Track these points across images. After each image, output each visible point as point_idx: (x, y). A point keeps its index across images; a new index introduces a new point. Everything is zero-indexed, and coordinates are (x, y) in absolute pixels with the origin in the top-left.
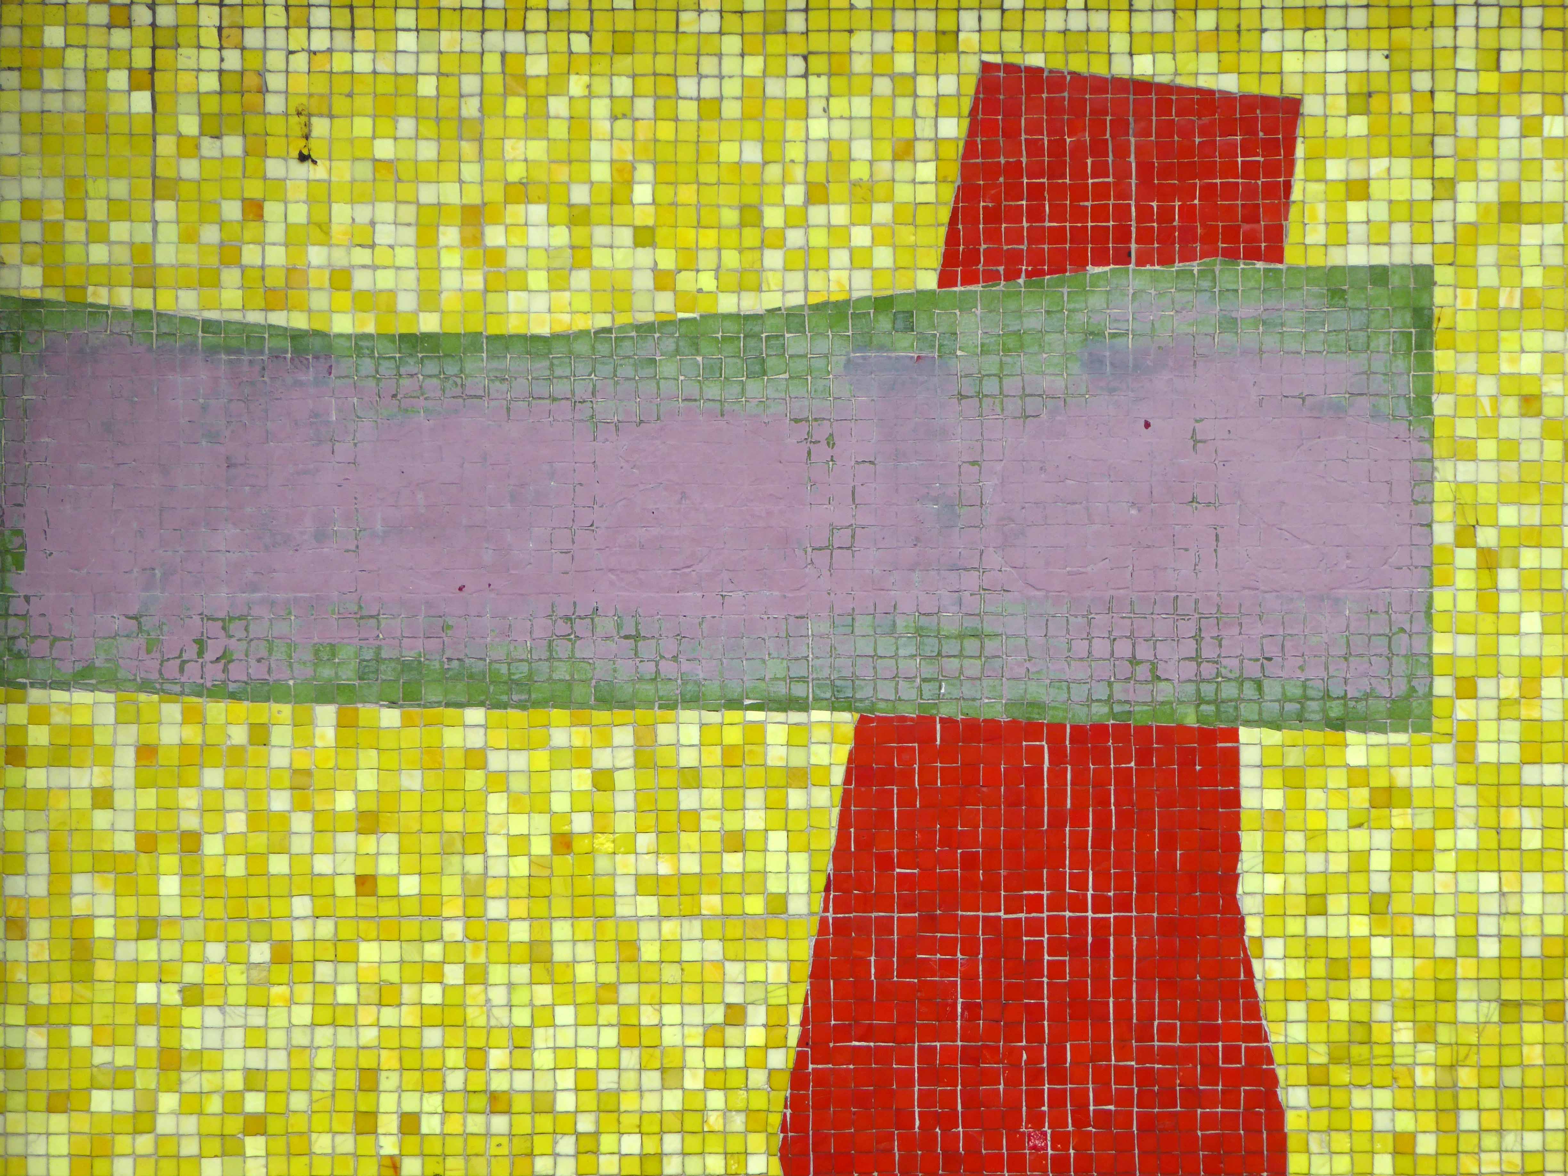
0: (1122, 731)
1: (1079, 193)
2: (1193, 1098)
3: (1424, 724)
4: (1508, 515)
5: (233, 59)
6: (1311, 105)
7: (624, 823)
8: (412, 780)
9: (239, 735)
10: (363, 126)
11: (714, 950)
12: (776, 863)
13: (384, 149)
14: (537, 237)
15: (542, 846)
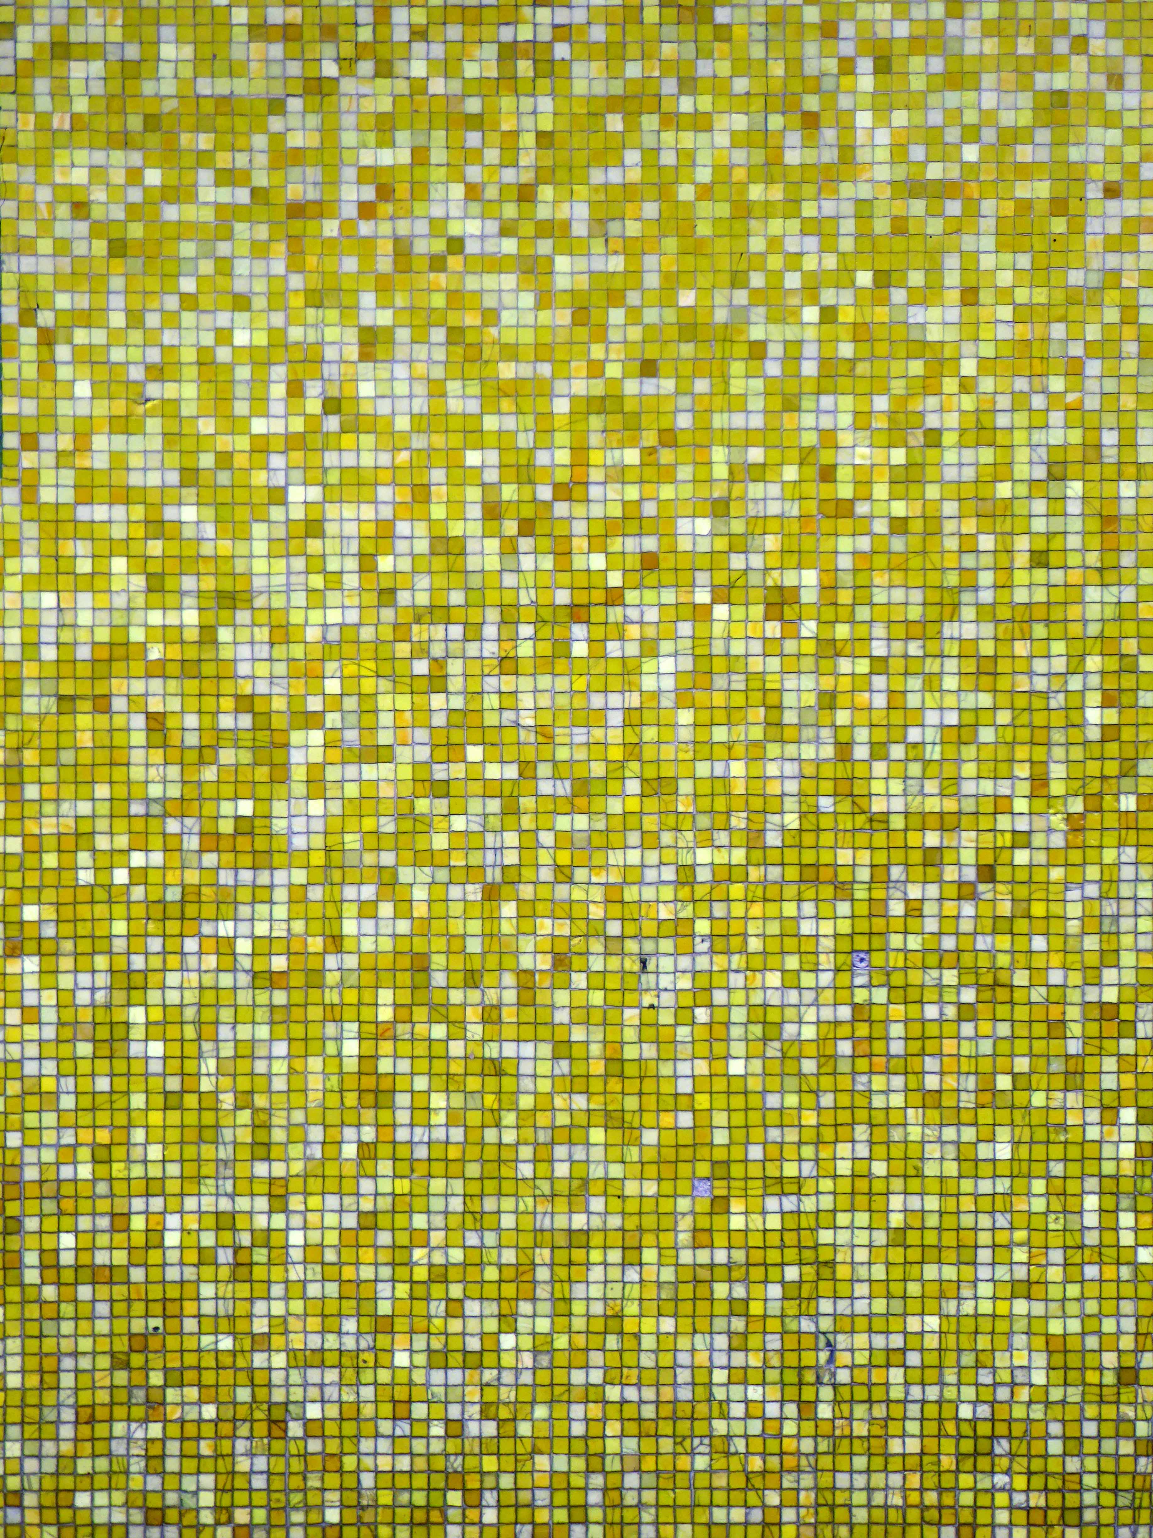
4: (63, 301)
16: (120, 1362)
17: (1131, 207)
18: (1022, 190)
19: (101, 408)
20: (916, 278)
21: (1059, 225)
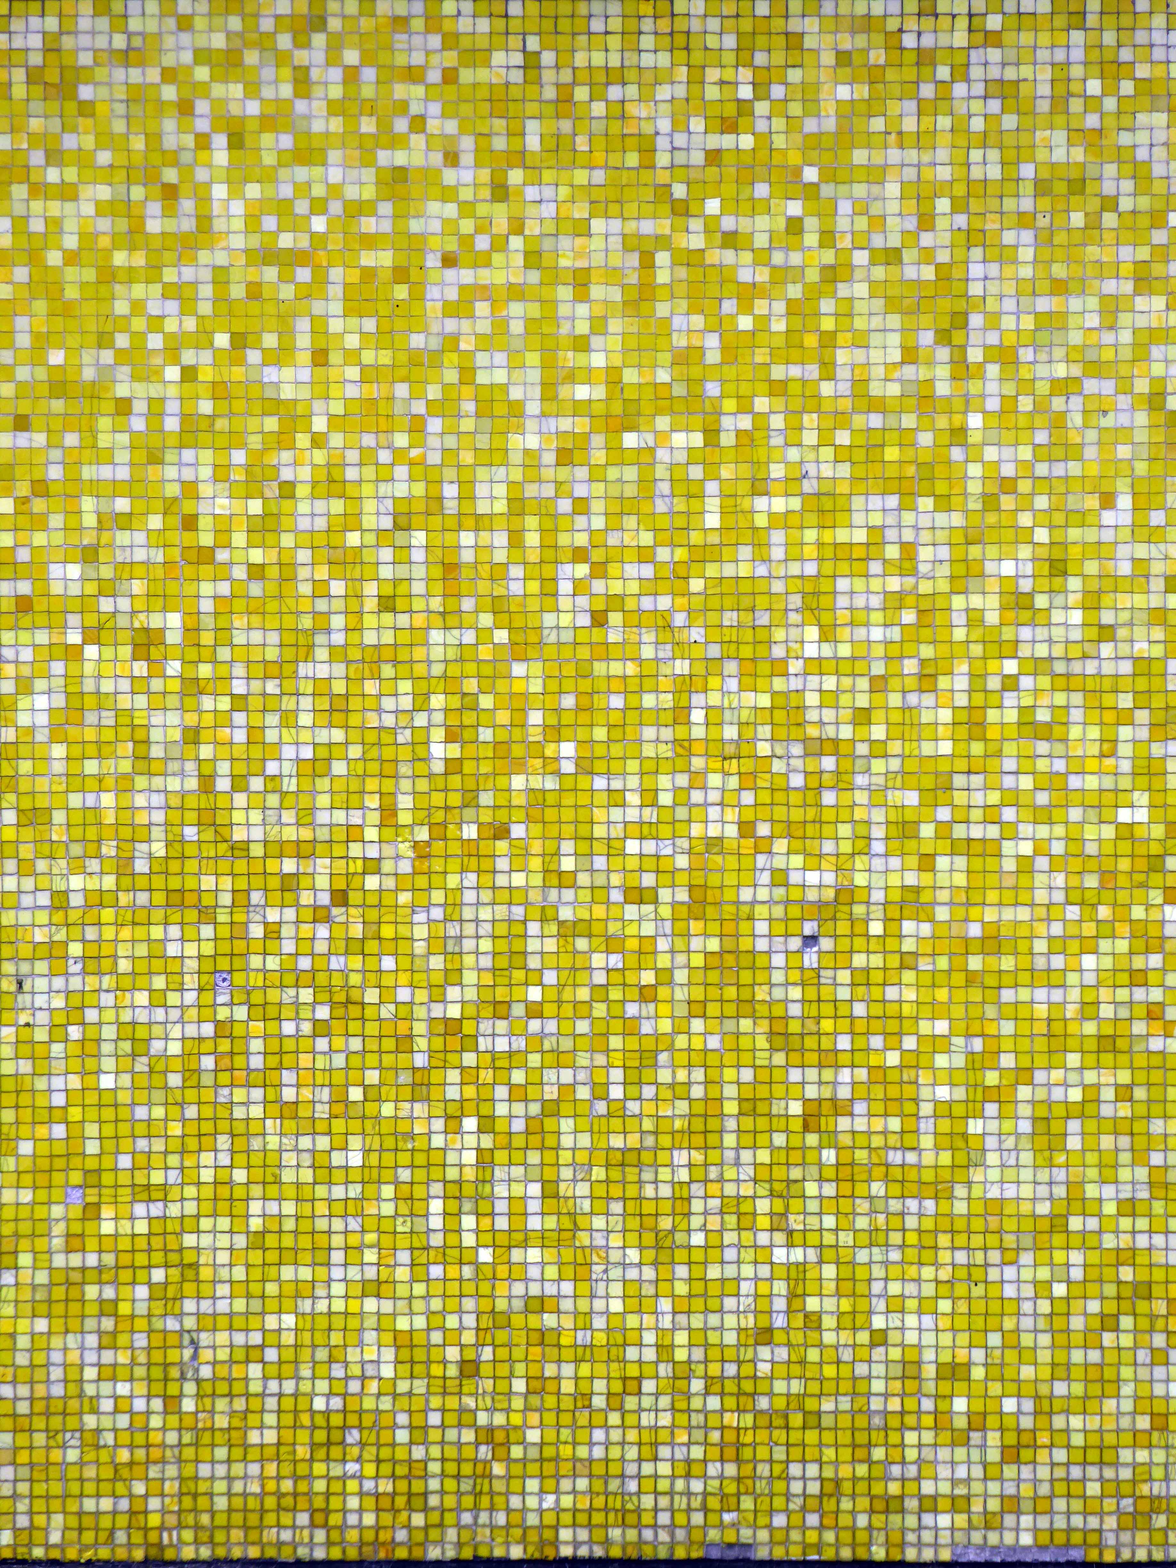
17: (467, 276)
18: (367, 259)
20: (270, 340)
21: (401, 292)
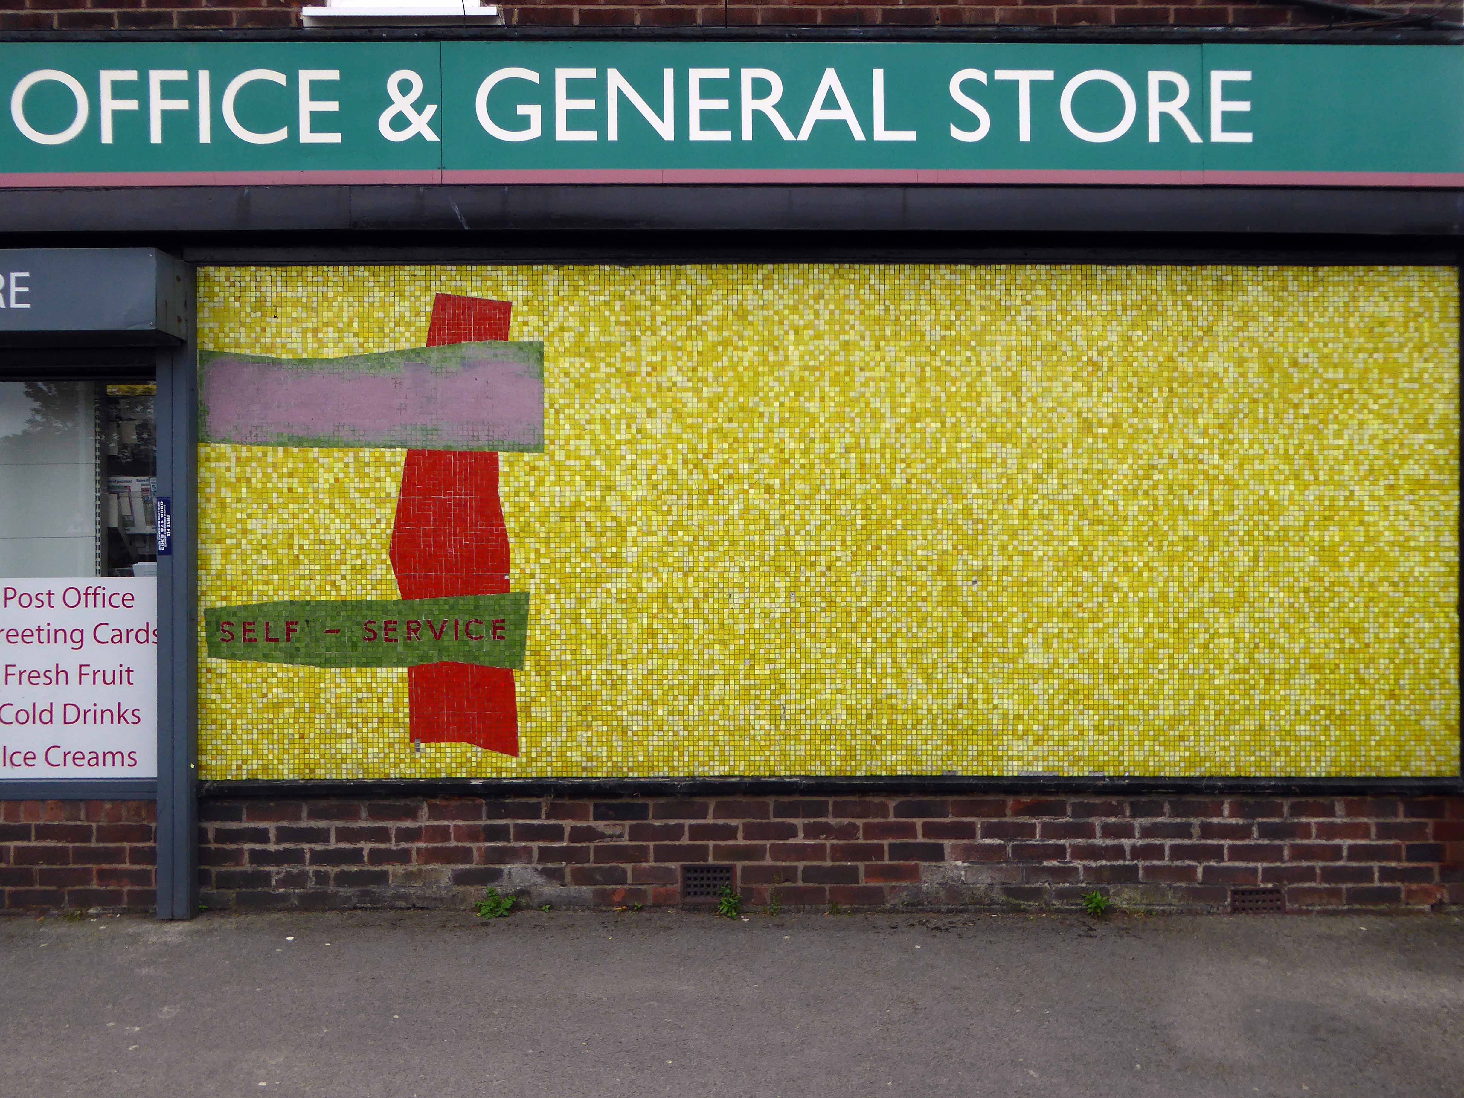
0: (470, 453)
1: (459, 324)
2: (488, 540)
3: (542, 451)
4: (562, 401)
5: (259, 294)
6: (514, 303)
7: (352, 475)
8: (301, 465)
9: (260, 454)
10: (289, 309)
11: (373, 505)
12: (388, 485)
13: (294, 315)
14: (330, 335)
15: (332, 481)
16: (579, 714)
17: (867, 374)
18: (837, 369)
19: (572, 432)
20: (807, 394)
21: (847, 379)
